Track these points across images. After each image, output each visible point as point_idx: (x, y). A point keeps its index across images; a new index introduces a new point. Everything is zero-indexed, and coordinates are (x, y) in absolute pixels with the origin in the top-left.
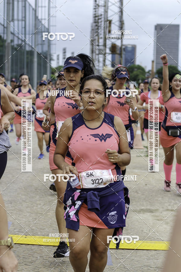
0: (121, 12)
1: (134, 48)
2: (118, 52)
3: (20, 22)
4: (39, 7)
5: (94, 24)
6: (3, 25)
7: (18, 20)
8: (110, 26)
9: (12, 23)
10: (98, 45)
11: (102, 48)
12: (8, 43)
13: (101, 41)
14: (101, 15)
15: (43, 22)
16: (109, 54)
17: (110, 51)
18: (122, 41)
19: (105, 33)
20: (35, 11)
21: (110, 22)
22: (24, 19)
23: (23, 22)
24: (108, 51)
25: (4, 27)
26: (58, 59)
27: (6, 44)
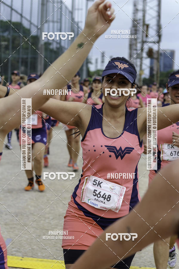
0: (159, 16)
1: (172, 53)
2: (155, 56)
3: (56, 24)
4: (76, 9)
5: (133, 29)
6: (37, 27)
7: (53, 22)
8: (147, 30)
9: (46, 25)
10: (136, 50)
11: (139, 52)
12: (42, 45)
13: (139, 46)
14: (140, 20)
15: (80, 25)
16: (146, 58)
17: (147, 55)
18: (159, 46)
19: (143, 37)
20: (72, 13)
21: (148, 26)
22: (59, 21)
23: (59, 24)
24: (144, 55)
25: (38, 29)
26: (97, 62)
27: (40, 46)
